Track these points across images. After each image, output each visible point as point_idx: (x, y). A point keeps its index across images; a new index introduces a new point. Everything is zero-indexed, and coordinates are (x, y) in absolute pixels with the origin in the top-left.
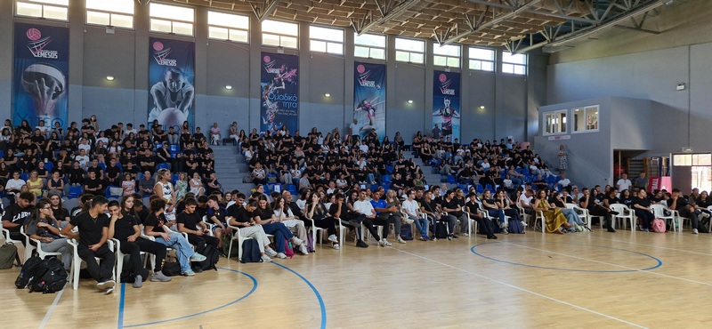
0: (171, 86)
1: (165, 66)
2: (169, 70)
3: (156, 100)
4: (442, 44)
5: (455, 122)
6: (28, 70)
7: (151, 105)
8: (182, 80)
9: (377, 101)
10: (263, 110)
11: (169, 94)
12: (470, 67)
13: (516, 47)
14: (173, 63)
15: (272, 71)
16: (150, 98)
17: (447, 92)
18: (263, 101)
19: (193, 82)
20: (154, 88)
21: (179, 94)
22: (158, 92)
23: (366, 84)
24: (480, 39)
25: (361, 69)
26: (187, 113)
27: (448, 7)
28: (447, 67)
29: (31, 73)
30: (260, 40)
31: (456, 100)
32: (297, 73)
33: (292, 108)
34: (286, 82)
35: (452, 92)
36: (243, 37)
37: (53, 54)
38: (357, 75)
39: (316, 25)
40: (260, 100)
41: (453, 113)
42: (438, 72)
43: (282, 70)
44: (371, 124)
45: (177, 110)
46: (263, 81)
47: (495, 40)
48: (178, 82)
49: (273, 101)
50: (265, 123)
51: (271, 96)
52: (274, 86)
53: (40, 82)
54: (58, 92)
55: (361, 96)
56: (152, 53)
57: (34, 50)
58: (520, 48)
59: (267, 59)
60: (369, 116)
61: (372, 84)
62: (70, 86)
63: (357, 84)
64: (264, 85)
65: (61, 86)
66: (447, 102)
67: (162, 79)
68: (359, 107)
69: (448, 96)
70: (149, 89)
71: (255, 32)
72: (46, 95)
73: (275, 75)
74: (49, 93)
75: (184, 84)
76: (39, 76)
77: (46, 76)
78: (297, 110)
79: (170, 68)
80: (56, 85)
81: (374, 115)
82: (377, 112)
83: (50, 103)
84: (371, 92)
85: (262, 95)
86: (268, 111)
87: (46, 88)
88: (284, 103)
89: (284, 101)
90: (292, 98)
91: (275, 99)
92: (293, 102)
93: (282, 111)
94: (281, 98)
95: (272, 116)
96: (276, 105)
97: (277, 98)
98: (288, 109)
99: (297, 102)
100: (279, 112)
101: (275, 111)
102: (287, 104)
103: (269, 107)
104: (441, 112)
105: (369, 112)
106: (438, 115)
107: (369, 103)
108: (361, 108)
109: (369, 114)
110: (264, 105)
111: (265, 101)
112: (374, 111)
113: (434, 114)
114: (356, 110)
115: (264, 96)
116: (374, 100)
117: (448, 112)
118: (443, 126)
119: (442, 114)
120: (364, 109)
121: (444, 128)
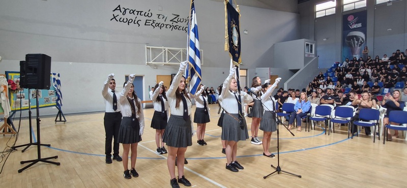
6: (348, 35)
29: (350, 36)
53: (353, 40)
54: (362, 43)
57: (351, 25)
62: (367, 39)
65: (363, 40)
72: (356, 46)
74: (357, 44)
76: (353, 37)
77: (356, 36)
80: (361, 39)
83: (358, 49)
87: (356, 42)
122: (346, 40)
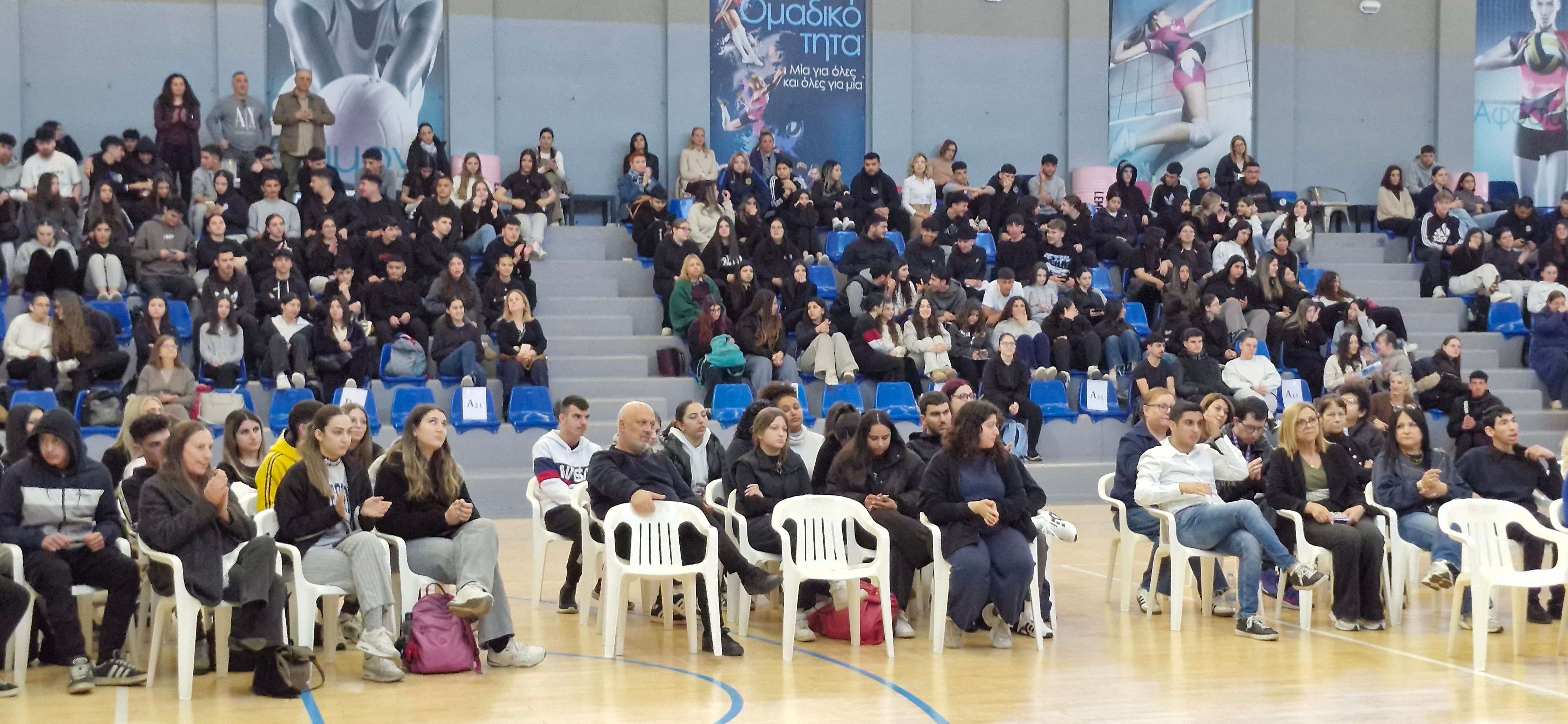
10: (722, 70)
11: (345, 18)
16: (273, 38)
21: (385, 20)
26: (418, 94)
33: (840, 60)
40: (706, 29)
44: (1187, 116)
45: (380, 84)
49: (761, 31)
50: (730, 124)
51: (754, 9)
60: (1178, 81)
66: (1543, 5)
68: (1134, 39)
78: (860, 65)
81: (1200, 74)
82: (1215, 59)
86: (739, 76)
88: (807, 36)
89: (806, 28)
90: (839, 16)
91: (770, 21)
92: (844, 31)
93: (800, 70)
94: (795, 15)
95: (756, 95)
96: (772, 49)
97: (776, 16)
98: (822, 64)
99: (861, 30)
100: (788, 76)
101: (770, 70)
102: (821, 41)
103: (746, 59)
104: (1514, 50)
105: (1177, 61)
106: (1500, 66)
107: (1179, 22)
108: (1142, 46)
109: (1179, 68)
110: (726, 50)
111: (728, 31)
112: (1203, 57)
113: (1479, 60)
114: (1121, 55)
115: (723, 13)
116: (1199, 9)
117: (1551, 46)
118: (1524, 115)
119: (1521, 61)
120: (1158, 51)
121: (1532, 123)
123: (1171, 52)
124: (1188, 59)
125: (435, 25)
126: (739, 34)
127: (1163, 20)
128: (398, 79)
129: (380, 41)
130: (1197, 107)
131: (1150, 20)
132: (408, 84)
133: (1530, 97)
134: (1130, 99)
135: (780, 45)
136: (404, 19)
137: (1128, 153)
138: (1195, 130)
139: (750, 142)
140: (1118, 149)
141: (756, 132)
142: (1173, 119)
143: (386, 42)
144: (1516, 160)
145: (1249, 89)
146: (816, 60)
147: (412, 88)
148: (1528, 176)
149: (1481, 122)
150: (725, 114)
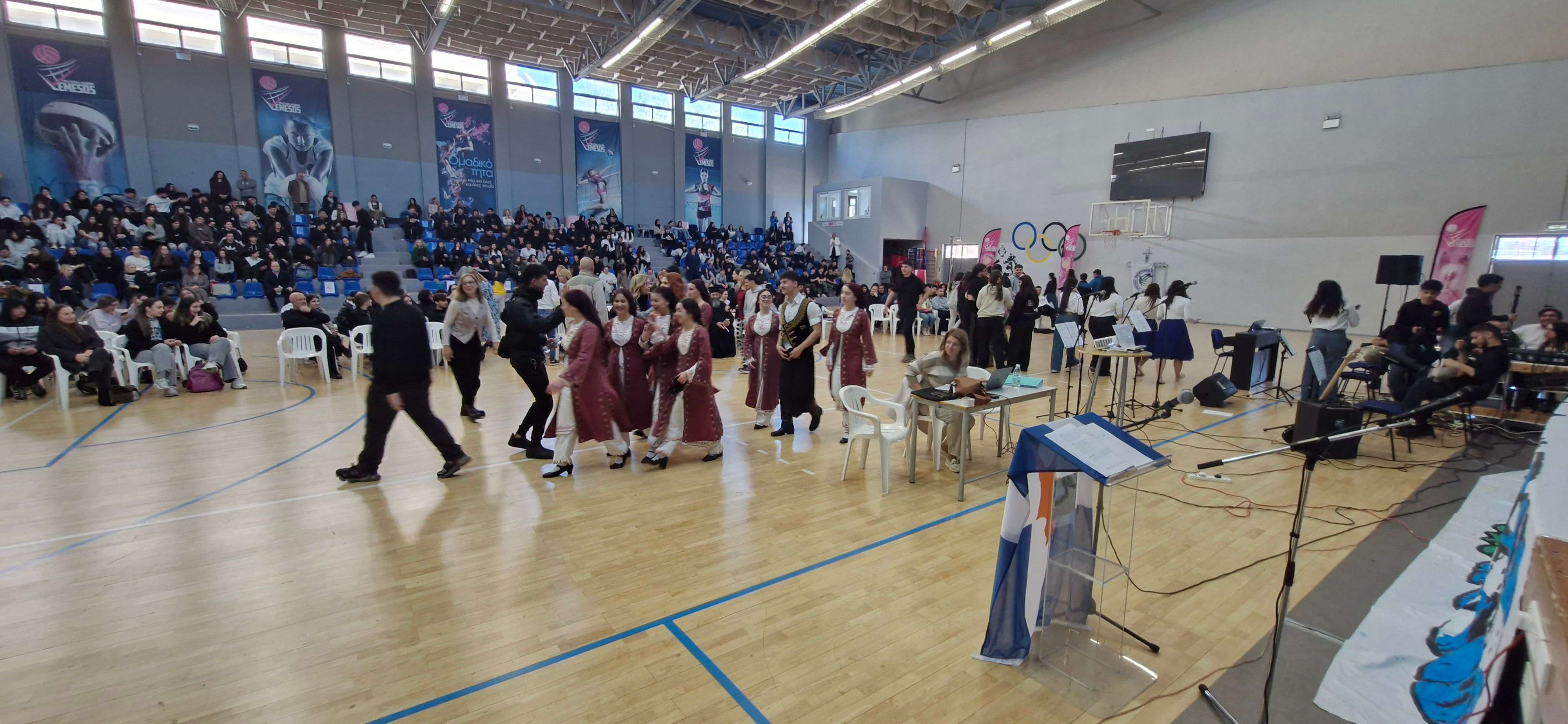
0: (296, 141)
1: (282, 112)
2: (291, 118)
3: (274, 162)
4: (693, 100)
5: (714, 201)
6: (46, 110)
7: (266, 168)
8: (313, 134)
9: (610, 171)
10: (443, 180)
11: (293, 156)
12: (734, 132)
13: (788, 110)
14: (296, 108)
15: (452, 125)
16: (264, 159)
17: (704, 162)
18: (441, 166)
19: (331, 137)
20: (268, 145)
21: (310, 156)
22: (276, 152)
23: (592, 147)
24: (743, 96)
25: (584, 128)
26: (325, 181)
27: (689, 53)
28: (703, 130)
29: (52, 115)
30: (431, 80)
31: (716, 172)
32: (491, 129)
33: (485, 178)
34: (475, 141)
35: (710, 163)
36: (406, 76)
37: (88, 88)
38: (578, 134)
39: (513, 63)
40: (436, 165)
41: (712, 189)
42: (692, 136)
43: (467, 124)
44: (601, 202)
45: (309, 177)
46: (439, 138)
47: (762, 99)
48: (306, 137)
49: (457, 167)
50: (447, 197)
51: (454, 160)
52: (457, 146)
53: (70, 130)
54: (105, 146)
55: (586, 164)
56: (259, 94)
57: (51, 79)
58: (791, 111)
59: (443, 108)
60: (598, 191)
61: (601, 148)
62: (126, 138)
63: (579, 148)
64: (441, 144)
65: (108, 136)
66: (704, 176)
67: (281, 132)
68: (584, 178)
69: (706, 168)
70: (261, 145)
71: (423, 69)
72: (84, 150)
73: (457, 131)
74: (89, 147)
75: (316, 141)
76: (67, 121)
77: (79, 121)
78: (493, 180)
79: (291, 116)
80: (100, 135)
81: (605, 189)
82: (609, 185)
83: (93, 163)
84: (599, 160)
85: (439, 158)
86: (450, 181)
87: (83, 140)
88: (473, 170)
89: (473, 167)
90: (485, 164)
91: (460, 164)
92: (487, 169)
93: (471, 180)
94: (469, 162)
95: (456, 188)
96: (461, 173)
97: (462, 162)
98: (480, 179)
99: (493, 169)
100: (467, 182)
101: (461, 180)
102: (478, 172)
103: (452, 176)
104: (696, 188)
105: (598, 185)
106: (692, 192)
107: (598, 174)
108: (587, 180)
109: (598, 187)
110: (445, 172)
111: (444, 166)
112: (606, 184)
113: (686, 190)
114: (580, 182)
115: (442, 160)
116: (604, 170)
117: (706, 188)
118: (699, 206)
119: (698, 191)
120: (592, 182)
121: (701, 209)
122: (37, 124)
123: (596, 182)
124: (601, 185)
125: (331, 158)
126: (449, 167)
127: (593, 173)
128: (317, 176)
129: (308, 162)
130: (604, 199)
131: (589, 172)
132: (321, 178)
133: (701, 202)
134: (584, 196)
135: (464, 172)
136: (318, 155)
137: (584, 212)
138: (604, 206)
139: (454, 203)
140: (581, 210)
141: (456, 200)
142: (598, 202)
143: (311, 163)
144: (697, 219)
145: (620, 195)
146: (478, 178)
147: (323, 178)
148: (700, 224)
149: (687, 208)
150: (445, 193)
